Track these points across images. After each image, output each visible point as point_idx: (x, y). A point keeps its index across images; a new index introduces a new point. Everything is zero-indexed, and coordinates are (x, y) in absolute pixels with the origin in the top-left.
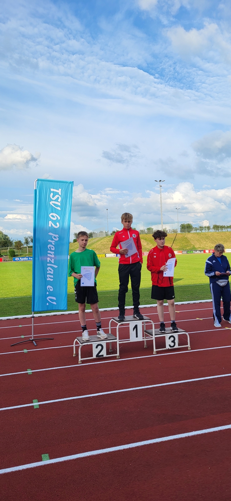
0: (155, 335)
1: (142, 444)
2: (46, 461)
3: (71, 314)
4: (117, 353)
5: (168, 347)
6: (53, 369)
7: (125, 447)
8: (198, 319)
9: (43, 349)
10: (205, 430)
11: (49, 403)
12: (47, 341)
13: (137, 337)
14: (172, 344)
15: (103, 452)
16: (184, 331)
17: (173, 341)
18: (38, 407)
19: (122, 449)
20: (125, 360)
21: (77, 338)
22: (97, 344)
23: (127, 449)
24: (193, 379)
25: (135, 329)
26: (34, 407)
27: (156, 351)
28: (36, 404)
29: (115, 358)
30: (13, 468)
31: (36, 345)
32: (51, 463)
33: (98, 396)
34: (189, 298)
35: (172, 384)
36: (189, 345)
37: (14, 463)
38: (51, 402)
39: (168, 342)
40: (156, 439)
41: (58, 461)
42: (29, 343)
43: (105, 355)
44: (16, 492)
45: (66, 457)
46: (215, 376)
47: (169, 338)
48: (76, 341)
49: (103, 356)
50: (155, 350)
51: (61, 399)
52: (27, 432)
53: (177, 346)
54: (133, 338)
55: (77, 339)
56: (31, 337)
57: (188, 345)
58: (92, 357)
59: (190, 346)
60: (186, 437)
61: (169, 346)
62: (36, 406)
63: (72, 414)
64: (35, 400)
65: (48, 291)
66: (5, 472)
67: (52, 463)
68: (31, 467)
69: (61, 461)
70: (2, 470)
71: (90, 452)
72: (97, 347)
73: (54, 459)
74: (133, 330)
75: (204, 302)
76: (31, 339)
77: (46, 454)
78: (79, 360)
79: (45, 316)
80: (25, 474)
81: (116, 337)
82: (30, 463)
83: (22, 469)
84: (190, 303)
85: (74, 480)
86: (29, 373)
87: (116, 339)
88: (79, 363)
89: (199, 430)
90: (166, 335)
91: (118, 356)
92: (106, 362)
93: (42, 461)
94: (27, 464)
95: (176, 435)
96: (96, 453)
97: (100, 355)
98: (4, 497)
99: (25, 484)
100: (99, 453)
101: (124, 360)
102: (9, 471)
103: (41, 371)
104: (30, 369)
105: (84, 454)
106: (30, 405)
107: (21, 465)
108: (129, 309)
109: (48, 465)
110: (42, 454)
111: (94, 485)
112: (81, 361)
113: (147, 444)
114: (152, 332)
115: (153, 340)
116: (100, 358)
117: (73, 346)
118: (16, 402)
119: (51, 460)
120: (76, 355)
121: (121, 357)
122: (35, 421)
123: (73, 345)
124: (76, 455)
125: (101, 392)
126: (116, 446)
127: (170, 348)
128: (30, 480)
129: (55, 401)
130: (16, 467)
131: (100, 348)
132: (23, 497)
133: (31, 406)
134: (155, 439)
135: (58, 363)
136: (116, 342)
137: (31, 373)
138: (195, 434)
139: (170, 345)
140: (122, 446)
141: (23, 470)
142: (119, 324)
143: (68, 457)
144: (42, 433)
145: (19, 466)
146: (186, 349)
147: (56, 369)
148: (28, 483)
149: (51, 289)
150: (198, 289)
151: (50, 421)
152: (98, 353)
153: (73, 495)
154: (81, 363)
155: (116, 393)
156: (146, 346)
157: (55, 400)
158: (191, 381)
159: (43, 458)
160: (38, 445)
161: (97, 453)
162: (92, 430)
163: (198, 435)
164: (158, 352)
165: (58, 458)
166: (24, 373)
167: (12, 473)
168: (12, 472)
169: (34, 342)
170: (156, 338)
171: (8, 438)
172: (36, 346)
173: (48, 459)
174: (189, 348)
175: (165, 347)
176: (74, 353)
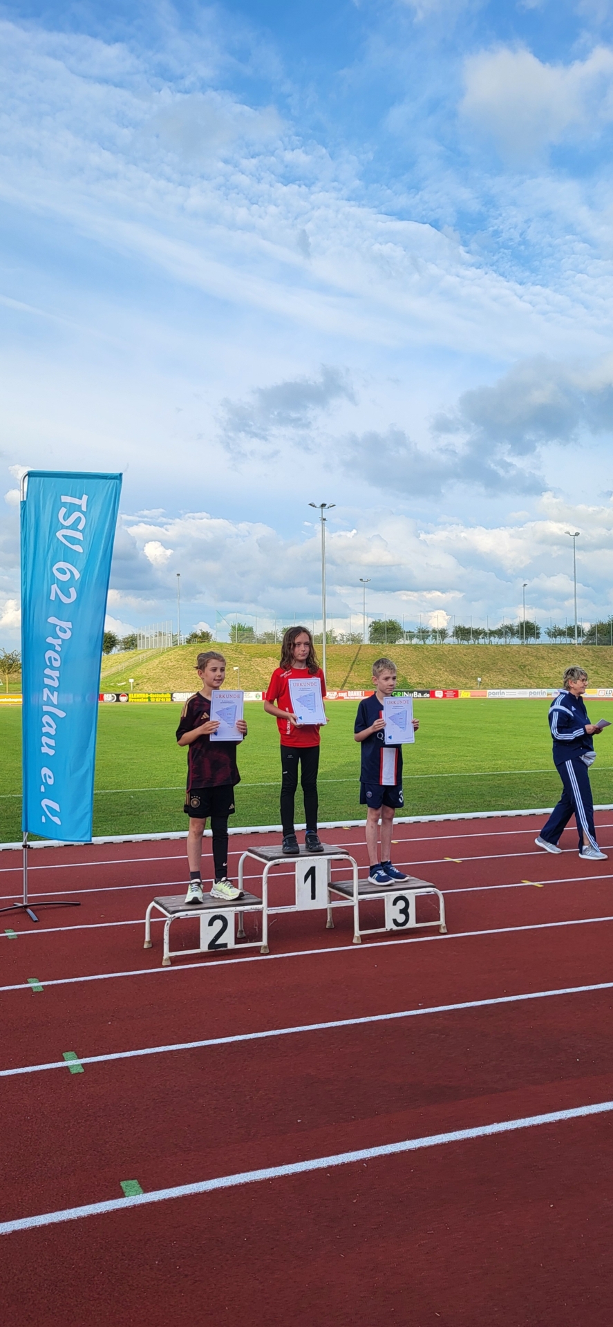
0: (360, 894)
1: (372, 1153)
2: (135, 1197)
3: (112, 843)
4: (260, 940)
5: (389, 925)
6: (99, 979)
7: (331, 1161)
8: (448, 859)
9: (58, 929)
10: (523, 1120)
11: (107, 1060)
12: (65, 909)
13: (313, 897)
14: (401, 919)
15: (277, 1174)
16: (432, 885)
17: (404, 911)
18: (82, 1070)
19: (325, 1165)
20: (283, 957)
21: (157, 899)
22: (211, 916)
23: (338, 1166)
24: (468, 1002)
25: (310, 876)
26: (71, 1070)
27: (361, 936)
28: (73, 1063)
29: (256, 951)
30: (52, 1214)
31: (35, 918)
32: (149, 1201)
33: (232, 1042)
34: (417, 808)
35: (417, 1015)
36: (442, 922)
37: (53, 1202)
38: (112, 1058)
39: (392, 913)
40: (405, 1142)
41: (168, 1197)
42: (16, 914)
43: (232, 945)
44: (76, 1269)
45: (185, 1186)
46: (520, 996)
47: (395, 903)
48: (154, 907)
49: (225, 945)
50: (357, 933)
51: (136, 1050)
52: (67, 1130)
53: (412, 924)
54: (303, 902)
55: (157, 903)
56: (21, 900)
58: (198, 947)
59: (444, 925)
60: (479, 1137)
61: (392, 922)
62: (75, 1068)
63: (175, 1086)
64: (68, 1053)
65: (43, 783)
66: (34, 1225)
67: (152, 1200)
68: (99, 1212)
69: (176, 1195)
70: (24, 1220)
71: (246, 1174)
72: (211, 924)
73: (154, 1192)
74: (305, 881)
75: (457, 818)
76: (20, 905)
77: (130, 1182)
78: (163, 956)
79: (42, 847)
80: (88, 1228)
81: (261, 897)
82: (94, 1202)
83: (75, 1216)
84: (419, 822)
85: (220, 1239)
86: (35, 987)
87: (261, 903)
88: (163, 964)
89: (505, 1122)
90: (387, 895)
91: (265, 947)
92: (235, 963)
93: (124, 1196)
94: (85, 1205)
95: (454, 1133)
96: (261, 1177)
97: (217, 943)
98: (47, 1282)
99: (93, 1251)
100: (269, 1176)
101: (280, 958)
102: (43, 1223)
103: (65, 983)
104: (35, 977)
105: (230, 1180)
106: (58, 1066)
107: (72, 1208)
109: (143, 1205)
110: (120, 1181)
112: (170, 958)
113: (386, 1155)
114: (352, 887)
115: (352, 907)
116: (217, 950)
117: (144, 923)
118: (18, 1058)
119: (149, 1194)
120: (151, 945)
121: (272, 948)
122: (81, 1103)
123: (144, 919)
124: (209, 1181)
125: (240, 1035)
126: (307, 1160)
127: (395, 928)
128: (104, 1242)
129: (121, 1057)
130: (60, 1212)
131: (218, 924)
132: (98, 1282)
133: (62, 1068)
134: (402, 1143)
136: (261, 911)
137: (41, 989)
138: (501, 1129)
139: (395, 921)
140: (322, 1159)
141: (81, 1220)
142: (269, 864)
143: (190, 1185)
144: (108, 1130)
145: (68, 1210)
146: (435, 930)
147: (105, 979)
148: (102, 1248)
149: (50, 777)
150: (435, 785)
151: (122, 1102)
152: (213, 939)
153: (225, 1273)
154: (169, 963)
155: (277, 1035)
156: (331, 922)
157: (120, 1053)
158: (463, 1007)
159: (124, 1190)
160: (103, 1159)
161: (264, 1177)
162: (236, 1124)
163: (506, 1132)
164: (364, 939)
165: (163, 1189)
166: (20, 989)
167: (53, 1225)
168: (51, 1223)
169: (29, 911)
170: (361, 903)
171: (18, 1143)
172: (36, 921)
173: (138, 1192)
174: (444, 928)
175: (383, 926)
176: (147, 938)
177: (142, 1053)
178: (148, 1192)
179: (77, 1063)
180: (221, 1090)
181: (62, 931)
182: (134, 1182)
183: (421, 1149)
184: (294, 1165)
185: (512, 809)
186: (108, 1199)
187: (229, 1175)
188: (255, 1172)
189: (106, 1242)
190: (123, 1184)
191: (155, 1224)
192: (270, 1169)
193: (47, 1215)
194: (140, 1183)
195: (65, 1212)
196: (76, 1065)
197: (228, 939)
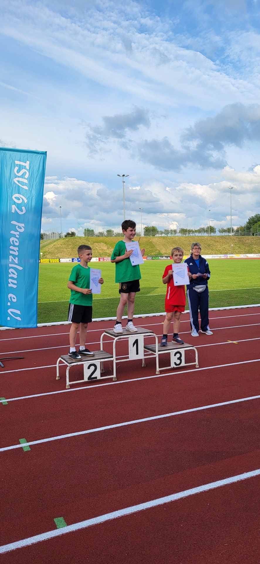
0: (159, 351)
1: (186, 493)
2: (63, 529)
4: (113, 375)
5: (173, 365)
6: (35, 397)
7: (165, 500)
9: (14, 371)
11: (43, 443)
13: (137, 354)
14: (178, 362)
15: (138, 510)
16: (192, 346)
17: (180, 359)
18: (30, 449)
19: (162, 503)
20: (124, 382)
21: (62, 356)
22: (89, 364)
23: (169, 503)
25: (136, 344)
26: (24, 449)
27: (160, 371)
28: (25, 445)
29: (111, 380)
30: (17, 542)
32: (70, 531)
33: (105, 430)
35: (193, 411)
36: (197, 363)
38: (45, 441)
39: (174, 360)
40: (201, 486)
41: (80, 528)
43: (99, 378)
45: (89, 520)
46: (240, 399)
47: (175, 355)
48: (60, 360)
49: (96, 378)
50: (158, 369)
51: (57, 436)
52: (24, 486)
53: (183, 364)
54: (133, 356)
55: (62, 358)
57: (195, 362)
58: (83, 379)
59: (198, 364)
60: (239, 482)
61: (174, 363)
62: (26, 448)
63: (78, 457)
64: (22, 439)
66: (8, 550)
67: (72, 530)
68: (43, 539)
69: (85, 527)
71: (121, 511)
72: (89, 368)
73: (73, 525)
74: (133, 346)
77: (59, 518)
78: (66, 384)
80: (38, 551)
81: (113, 355)
82: (40, 533)
83: (31, 543)
85: (112, 555)
86: (4, 402)
87: (112, 357)
88: (66, 388)
89: (251, 471)
90: (171, 352)
91: (115, 378)
92: (101, 386)
93: (57, 529)
94: (36, 535)
95: (225, 479)
97: (92, 377)
100: (133, 511)
101: (122, 383)
102: (12, 549)
103: (20, 399)
104: (3, 397)
105: (113, 515)
106: (17, 447)
107: (28, 537)
108: (107, 321)
109: (67, 534)
110: (53, 518)
111: (142, 560)
112: (70, 385)
113: (194, 494)
114: (155, 347)
115: (155, 357)
116: (92, 380)
119: (70, 526)
120: (59, 378)
121: (118, 378)
122: (30, 469)
123: (56, 364)
124: (102, 516)
125: (108, 425)
126: (152, 500)
127: (175, 366)
128: (47, 561)
129: (50, 440)
130: (22, 541)
131: (93, 368)
133: (19, 448)
134: (200, 487)
135: (39, 388)
136: (112, 361)
137: (7, 403)
138: (248, 476)
139: (175, 363)
140: (160, 499)
141: (34, 545)
143: (92, 519)
144: (46, 486)
145: (26, 539)
146: (194, 367)
147: (38, 397)
151: (51, 468)
152: (90, 375)
154: (69, 387)
155: (127, 425)
156: (144, 364)
157: (49, 438)
158: (214, 406)
159: (56, 524)
160: (44, 504)
161: (131, 512)
162: (112, 478)
163: (252, 478)
164: (161, 372)
165: (78, 522)
168: (17, 548)
170: (159, 355)
172: (3, 367)
173: (64, 525)
174: (197, 365)
175: (170, 366)
176: (58, 375)
177: (60, 438)
178: (69, 525)
179: (27, 445)
180: (102, 458)
181: (16, 371)
182: (61, 519)
183: (210, 490)
184: (146, 503)
185: (216, 307)
186: (48, 531)
187: (112, 512)
188: (126, 509)
189: (48, 560)
190: (56, 520)
191: (75, 547)
192: (134, 506)
193: (15, 543)
194: (65, 519)
195: (24, 540)
196: (26, 446)
197: (98, 375)
